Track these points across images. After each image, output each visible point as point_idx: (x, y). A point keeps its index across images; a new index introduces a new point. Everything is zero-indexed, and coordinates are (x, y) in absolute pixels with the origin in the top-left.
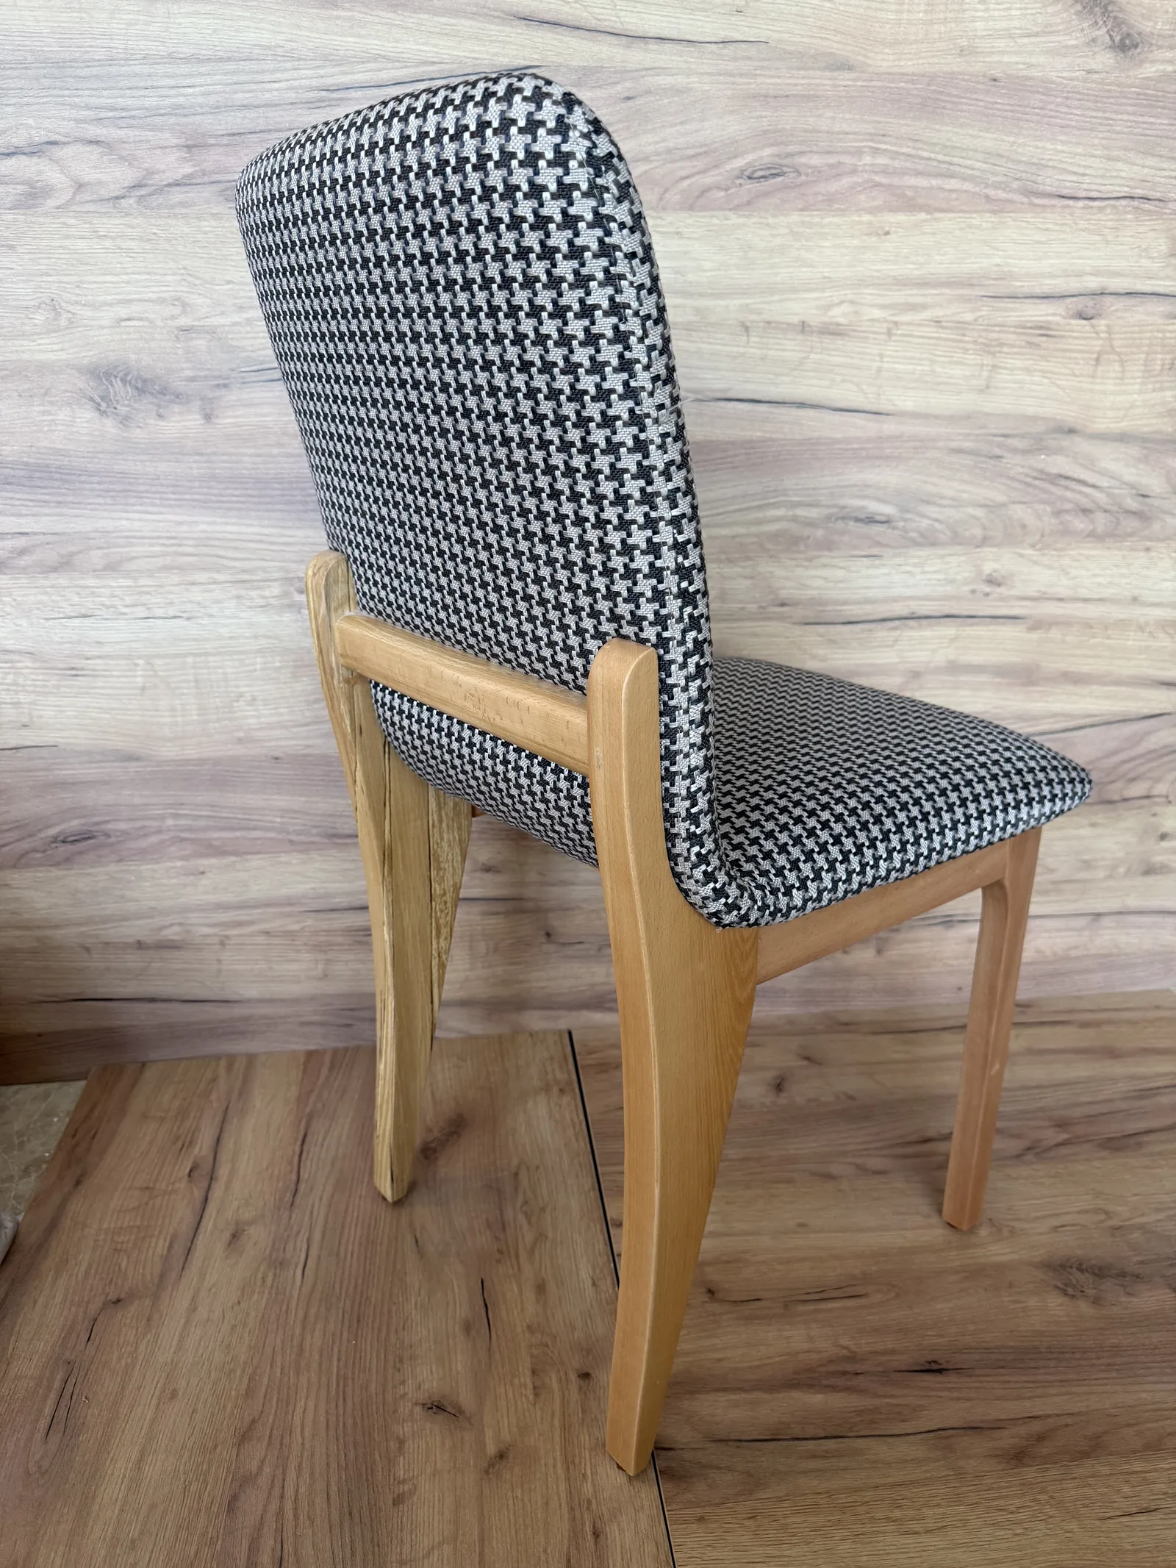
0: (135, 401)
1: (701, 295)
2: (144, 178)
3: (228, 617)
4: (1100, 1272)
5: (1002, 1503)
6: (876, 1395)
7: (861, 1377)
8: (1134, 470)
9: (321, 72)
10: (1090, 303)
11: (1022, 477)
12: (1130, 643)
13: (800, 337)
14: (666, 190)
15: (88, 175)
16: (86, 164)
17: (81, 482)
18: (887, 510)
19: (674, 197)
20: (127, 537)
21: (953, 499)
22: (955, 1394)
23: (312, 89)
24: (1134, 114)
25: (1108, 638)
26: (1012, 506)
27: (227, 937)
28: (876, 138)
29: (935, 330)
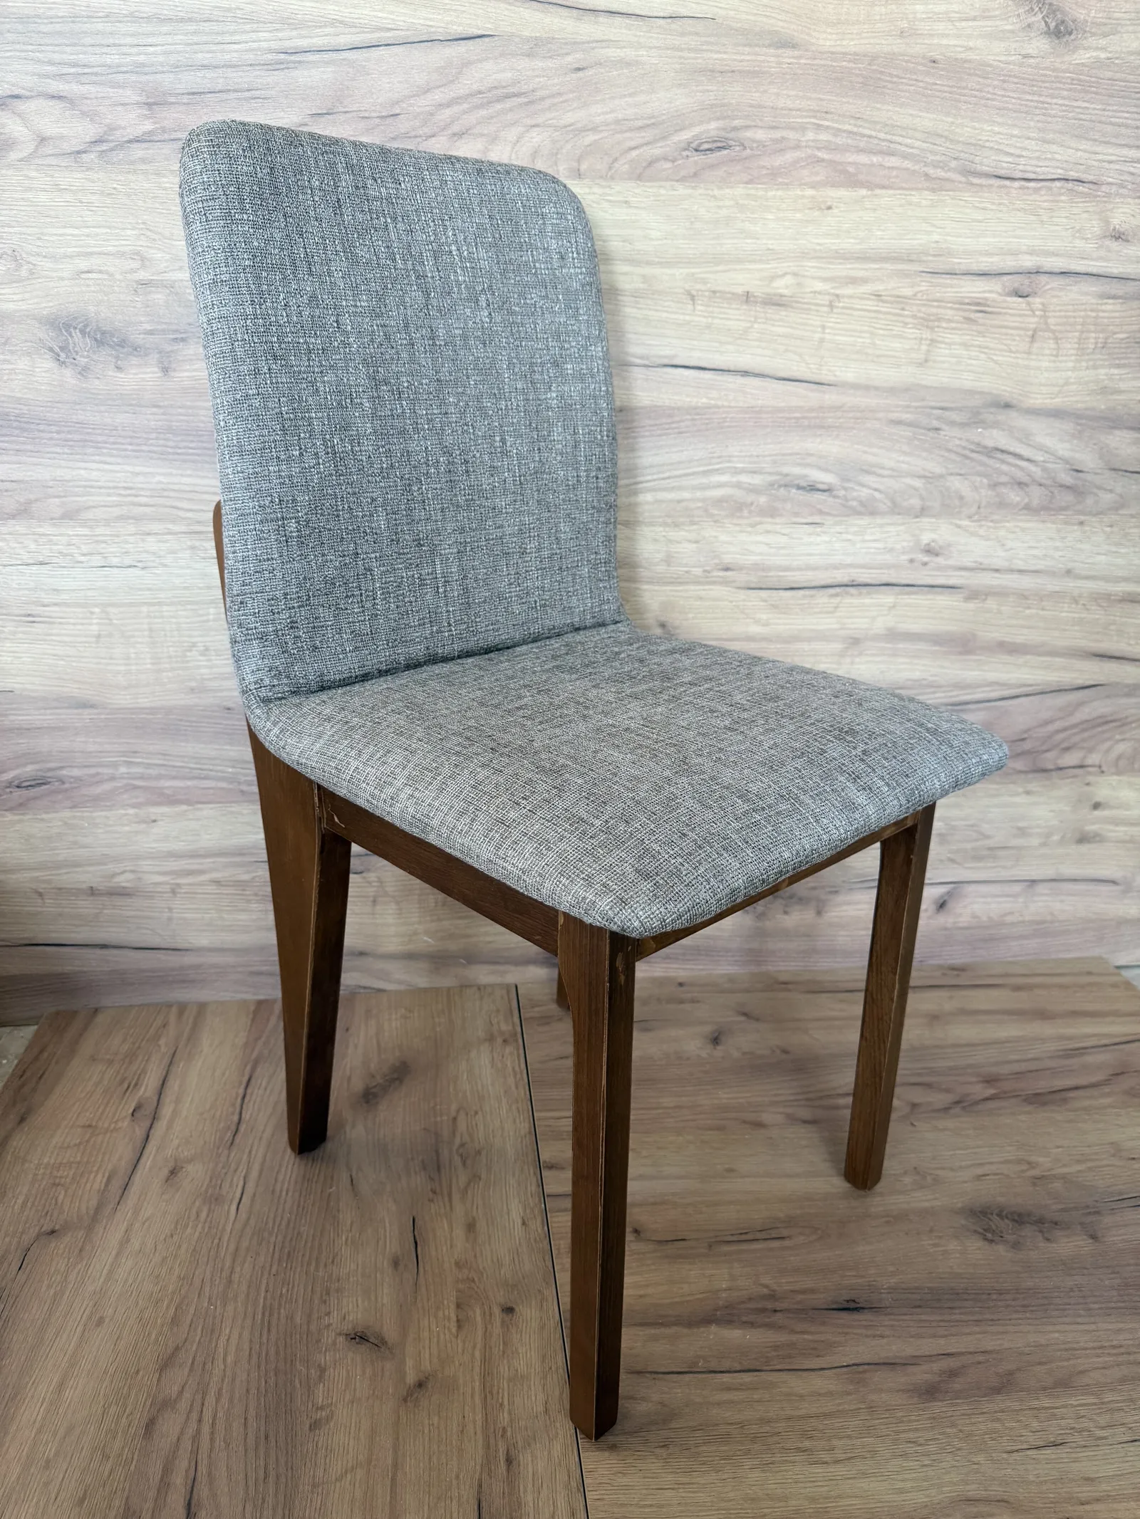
0: (94, 352)
1: (649, 263)
2: (105, 133)
3: (182, 568)
4: (1019, 1218)
5: (911, 1435)
6: (793, 1332)
7: (778, 1314)
8: (1067, 445)
9: (280, 35)
10: (1027, 282)
11: (959, 450)
12: (1064, 614)
13: (745, 307)
14: (616, 160)
15: (51, 130)
16: (49, 119)
17: (39, 431)
18: (829, 479)
19: (622, 166)
20: (85, 487)
21: (892, 469)
22: (869, 1333)
23: (270, 51)
24: (1068, 98)
25: (1043, 609)
26: (952, 478)
27: (178, 885)
28: (818, 114)
29: (875, 303)
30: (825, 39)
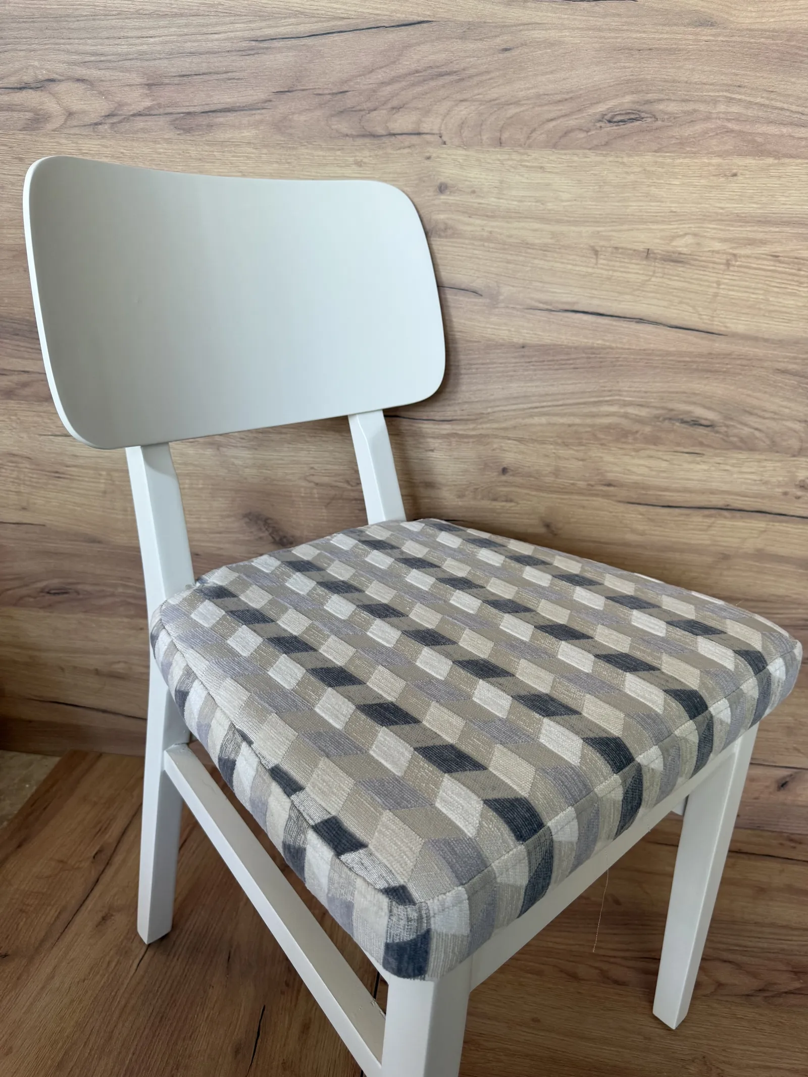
1: (558, 222)
2: (116, 109)
9: (253, 25)
13: (645, 262)
14: (534, 130)
15: (76, 105)
16: (75, 97)
18: (711, 415)
19: (539, 136)
21: (775, 413)
23: (244, 39)
28: (731, 88)
29: (772, 263)
30: (747, 17)
